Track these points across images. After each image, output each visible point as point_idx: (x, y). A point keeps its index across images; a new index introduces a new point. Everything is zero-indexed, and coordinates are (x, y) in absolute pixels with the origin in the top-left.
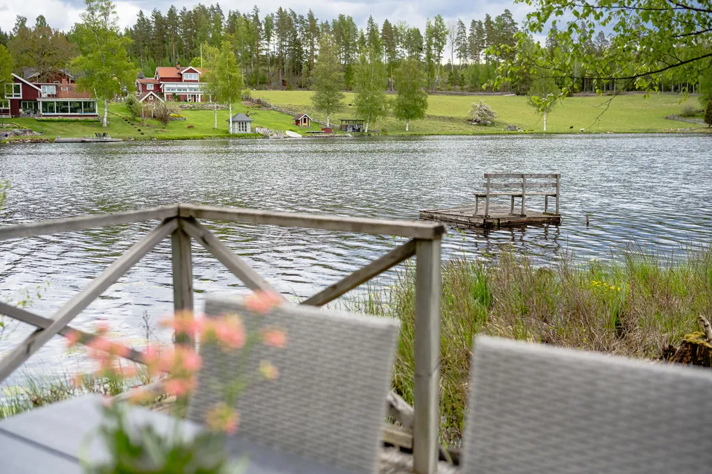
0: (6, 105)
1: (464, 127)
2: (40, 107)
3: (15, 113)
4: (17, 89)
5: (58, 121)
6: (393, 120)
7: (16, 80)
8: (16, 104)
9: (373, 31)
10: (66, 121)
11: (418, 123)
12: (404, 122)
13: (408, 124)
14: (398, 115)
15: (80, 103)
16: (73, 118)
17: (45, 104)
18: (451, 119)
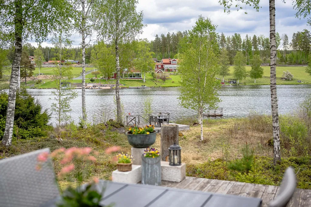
0: (113, 75)
1: (279, 81)
2: (123, 76)
5: (129, 80)
6: (250, 78)
8: (116, 75)
9: (248, 41)
10: (132, 80)
11: (259, 80)
12: (254, 79)
13: (255, 80)
14: (252, 77)
15: (136, 74)
16: (134, 79)
17: (125, 74)
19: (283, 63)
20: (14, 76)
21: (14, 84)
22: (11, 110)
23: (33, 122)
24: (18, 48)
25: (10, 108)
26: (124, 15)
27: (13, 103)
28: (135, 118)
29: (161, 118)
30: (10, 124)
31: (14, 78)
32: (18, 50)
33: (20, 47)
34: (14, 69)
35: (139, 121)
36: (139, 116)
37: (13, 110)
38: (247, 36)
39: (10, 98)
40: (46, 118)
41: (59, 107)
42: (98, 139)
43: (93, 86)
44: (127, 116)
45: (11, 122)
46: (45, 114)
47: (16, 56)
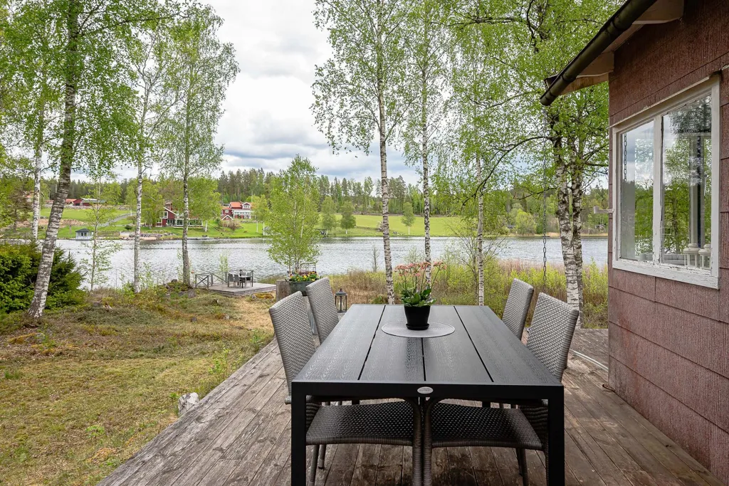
0: (160, 221)
1: (373, 232)
2: (176, 222)
3: (164, 225)
4: (166, 214)
6: (341, 229)
7: (166, 210)
8: (165, 221)
9: (337, 185)
11: (351, 230)
12: (345, 230)
13: (347, 231)
14: (342, 226)
15: (194, 221)
16: (191, 228)
17: (178, 221)
18: (368, 228)
19: (377, 212)
20: (55, 219)
21: (54, 230)
22: (46, 266)
23: (61, 285)
24: (65, 181)
25: (44, 264)
26: (197, 145)
27: (50, 257)
28: (208, 276)
29: (242, 276)
30: (43, 286)
31: (55, 222)
32: (65, 184)
33: (67, 180)
34: (56, 209)
35: (212, 280)
36: (212, 274)
37: (49, 266)
38: (336, 179)
39: (46, 249)
40: (78, 278)
41: (92, 264)
42: (162, 306)
43: (130, 236)
44: (196, 275)
45: (45, 284)
46: (77, 274)
47: (61, 192)
